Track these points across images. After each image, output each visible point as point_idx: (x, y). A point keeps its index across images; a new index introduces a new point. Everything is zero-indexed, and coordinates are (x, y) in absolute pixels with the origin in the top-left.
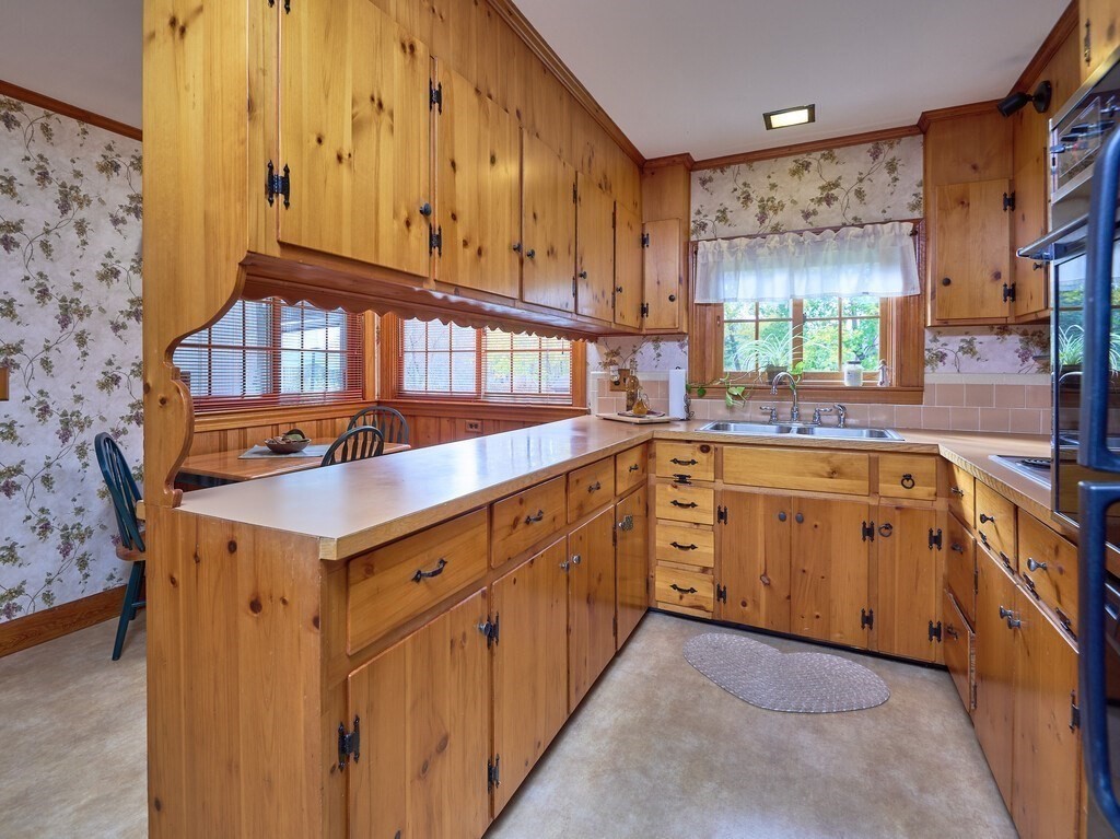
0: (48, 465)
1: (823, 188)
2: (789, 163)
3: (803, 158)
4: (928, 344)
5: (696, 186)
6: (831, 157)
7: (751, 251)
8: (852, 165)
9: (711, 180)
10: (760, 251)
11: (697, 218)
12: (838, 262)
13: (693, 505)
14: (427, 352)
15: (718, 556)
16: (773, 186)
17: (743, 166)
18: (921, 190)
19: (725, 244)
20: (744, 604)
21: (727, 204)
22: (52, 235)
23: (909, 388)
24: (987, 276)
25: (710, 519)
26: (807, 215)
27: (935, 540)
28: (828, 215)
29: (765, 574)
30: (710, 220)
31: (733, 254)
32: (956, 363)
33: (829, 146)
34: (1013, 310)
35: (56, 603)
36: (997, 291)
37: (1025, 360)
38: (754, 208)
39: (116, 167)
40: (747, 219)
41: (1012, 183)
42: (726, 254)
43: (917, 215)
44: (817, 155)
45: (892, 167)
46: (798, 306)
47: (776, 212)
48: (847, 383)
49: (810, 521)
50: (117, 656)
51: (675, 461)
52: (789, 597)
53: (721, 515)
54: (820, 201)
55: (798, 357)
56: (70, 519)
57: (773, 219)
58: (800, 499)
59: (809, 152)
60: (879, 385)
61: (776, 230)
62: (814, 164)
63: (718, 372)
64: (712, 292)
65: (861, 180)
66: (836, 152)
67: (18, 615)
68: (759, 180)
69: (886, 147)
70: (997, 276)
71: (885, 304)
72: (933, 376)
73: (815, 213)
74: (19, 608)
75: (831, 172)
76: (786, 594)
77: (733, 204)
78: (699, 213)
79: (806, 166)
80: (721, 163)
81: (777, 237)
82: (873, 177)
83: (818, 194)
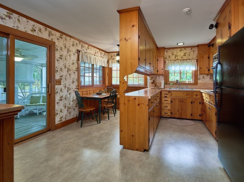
0: (66, 96)
1: (184, 54)
2: (179, 49)
3: (181, 49)
4: (198, 77)
5: (165, 52)
6: (185, 49)
7: (174, 62)
8: (188, 50)
9: (167, 51)
10: (175, 62)
11: (165, 57)
12: (186, 65)
13: (167, 100)
14: (117, 77)
15: (171, 108)
16: (177, 53)
17: (173, 49)
18: (197, 55)
19: (170, 61)
20: (175, 114)
21: (170, 55)
22: (66, 57)
23: (196, 83)
24: (206, 68)
25: (170, 102)
26: (182, 57)
27: (200, 103)
28: (185, 58)
29: (178, 110)
30: (167, 57)
31: (171, 63)
32: (202, 80)
33: (185, 47)
34: (209, 72)
35: (67, 120)
36: (207, 70)
37: (210, 79)
38: (174, 56)
39: (74, 45)
40: (173, 57)
41: (209, 55)
42: (170, 63)
43: (197, 58)
44: (183, 49)
45: (193, 51)
46: (180, 71)
47: (177, 57)
48: (187, 83)
49: (184, 102)
50: (81, 127)
51: (165, 94)
52: (181, 113)
53: (172, 102)
54: (184, 55)
55: (180, 79)
56: (68, 105)
57: (177, 58)
58: (183, 99)
59: (182, 48)
60: (192, 83)
61: (177, 60)
62: (183, 50)
63: (169, 81)
64: (168, 69)
65: (189, 53)
66: (186, 48)
67: (62, 121)
68: (175, 52)
69: (193, 48)
70: (207, 68)
71: (192, 71)
72: (199, 81)
73: (183, 57)
74: (62, 120)
75: (185, 51)
76: (181, 112)
77: (171, 55)
78: (166, 56)
79: (182, 50)
80: (169, 49)
81: (178, 61)
82: (191, 52)
83: (183, 54)
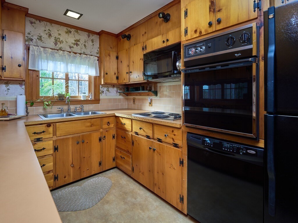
1: (75, 40)
2: (65, 29)
3: (69, 29)
4: (101, 89)
5: (28, 25)
6: (77, 32)
7: (52, 54)
8: (83, 37)
9: (35, 23)
10: (56, 55)
11: (28, 35)
16: (60, 34)
17: (48, 23)
18: (99, 49)
19: (42, 49)
21: (42, 34)
23: (97, 100)
26: (71, 47)
28: (76, 49)
30: (35, 38)
31: (45, 53)
32: (106, 94)
33: (78, 29)
34: (118, 82)
36: (115, 77)
37: (117, 93)
38: (53, 39)
40: (50, 42)
41: (118, 53)
42: (43, 53)
43: (98, 55)
44: (74, 30)
45: (93, 41)
46: (67, 75)
47: (60, 43)
48: (82, 99)
49: (86, 141)
54: (74, 44)
55: (67, 91)
57: (59, 45)
59: (71, 28)
60: (90, 99)
61: (60, 49)
62: (73, 32)
63: (38, 96)
64: (36, 66)
65: (85, 42)
66: (79, 31)
68: (55, 31)
69: (91, 35)
70: (115, 74)
71: (90, 77)
72: (102, 97)
73: (73, 47)
75: (78, 37)
77: (44, 36)
78: (29, 34)
79: (71, 32)
80: (41, 19)
81: (62, 52)
82: (88, 42)
83: (74, 42)
